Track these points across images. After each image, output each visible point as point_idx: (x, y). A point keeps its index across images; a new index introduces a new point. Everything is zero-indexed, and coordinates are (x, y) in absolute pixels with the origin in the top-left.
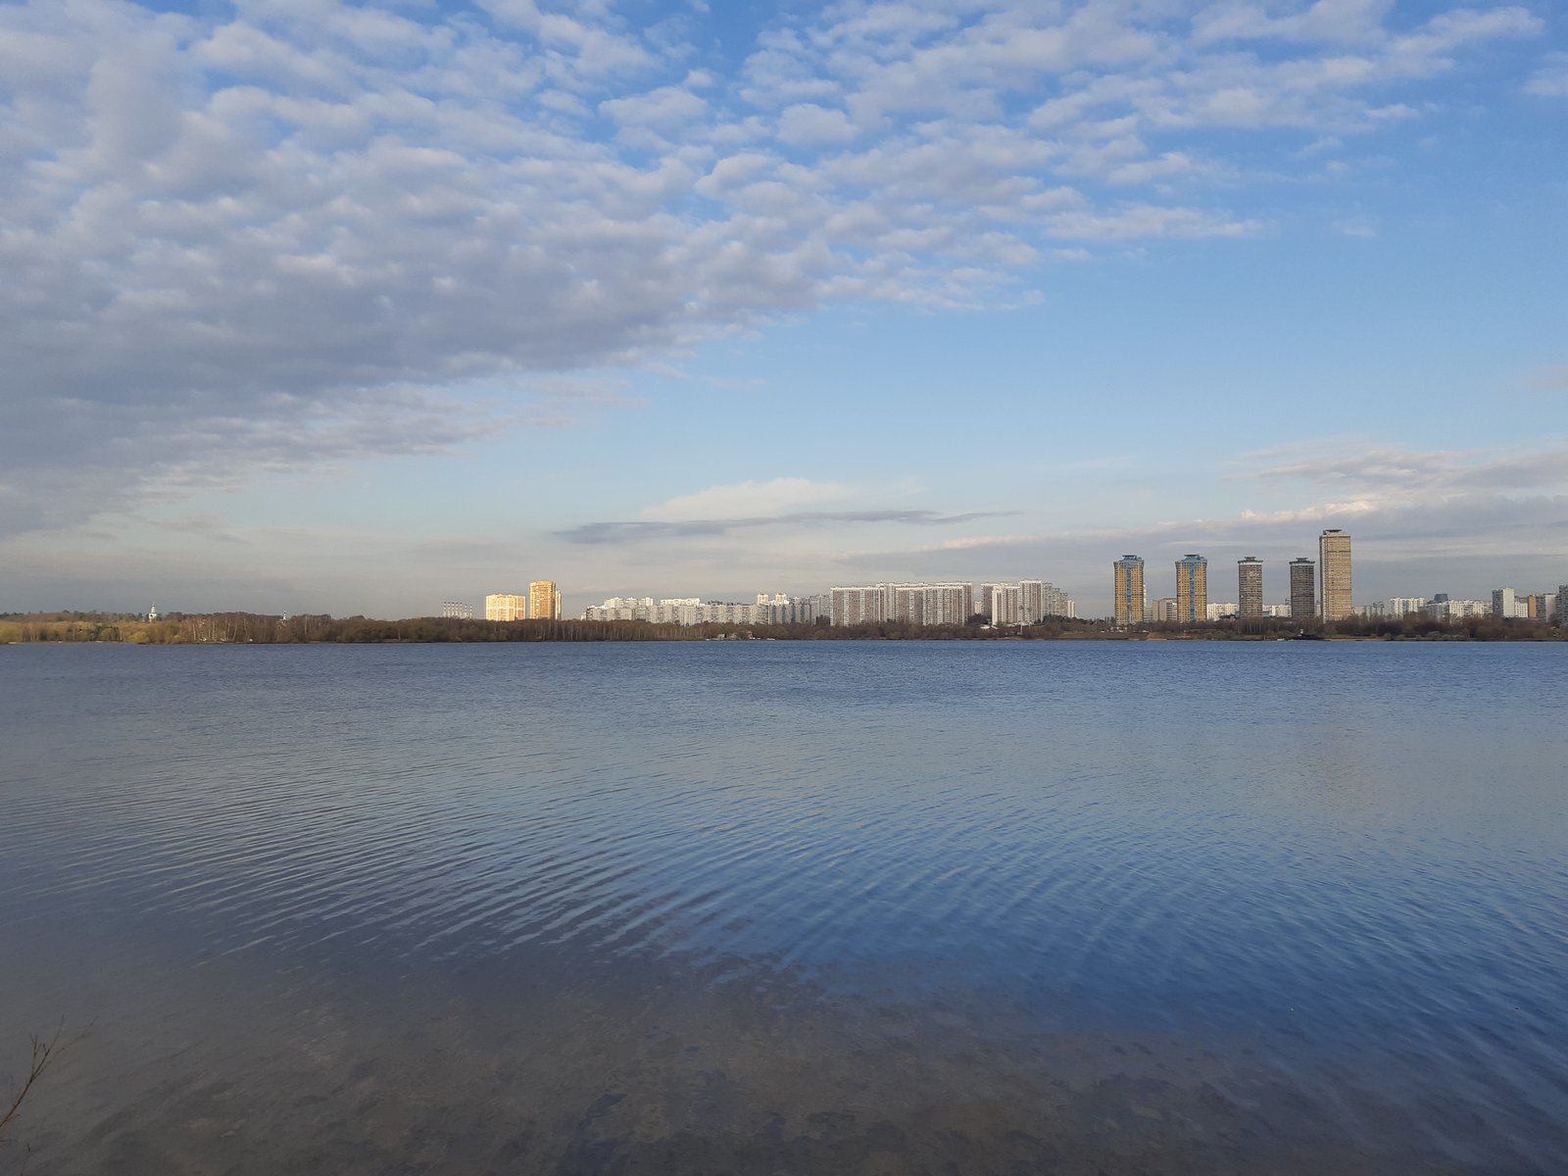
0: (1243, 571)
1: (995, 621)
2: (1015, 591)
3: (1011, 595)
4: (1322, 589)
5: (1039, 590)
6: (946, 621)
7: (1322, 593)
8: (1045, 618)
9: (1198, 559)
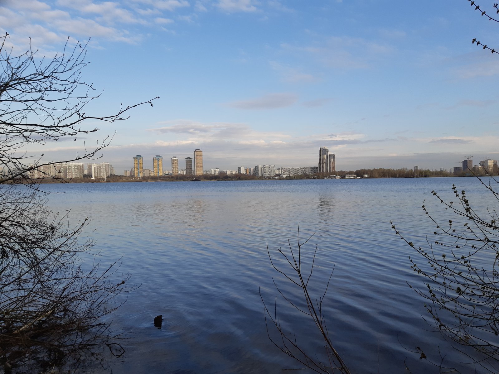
0: (173, 161)
1: (93, 176)
2: (100, 166)
3: (98, 168)
4: (195, 166)
5: (108, 166)
6: (76, 176)
7: (195, 168)
8: (110, 175)
9: (160, 157)
